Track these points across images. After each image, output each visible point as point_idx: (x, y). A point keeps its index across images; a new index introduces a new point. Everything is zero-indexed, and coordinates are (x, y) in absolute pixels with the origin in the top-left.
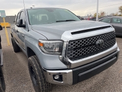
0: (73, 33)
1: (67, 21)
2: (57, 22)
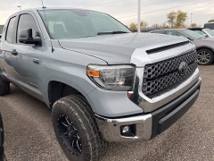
0: (149, 52)
1: (114, 33)
2: (99, 34)
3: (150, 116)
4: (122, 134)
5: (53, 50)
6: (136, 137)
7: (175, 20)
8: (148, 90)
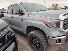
3: (65, 36)
4: (57, 42)
5: (29, 16)
6: (61, 43)
7: (55, 6)
8: (64, 28)
